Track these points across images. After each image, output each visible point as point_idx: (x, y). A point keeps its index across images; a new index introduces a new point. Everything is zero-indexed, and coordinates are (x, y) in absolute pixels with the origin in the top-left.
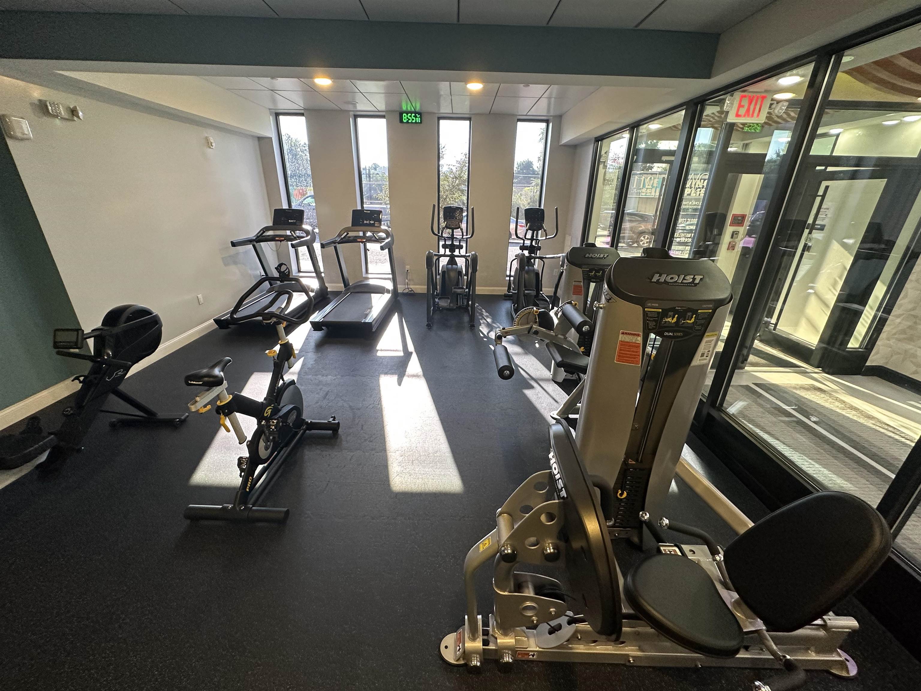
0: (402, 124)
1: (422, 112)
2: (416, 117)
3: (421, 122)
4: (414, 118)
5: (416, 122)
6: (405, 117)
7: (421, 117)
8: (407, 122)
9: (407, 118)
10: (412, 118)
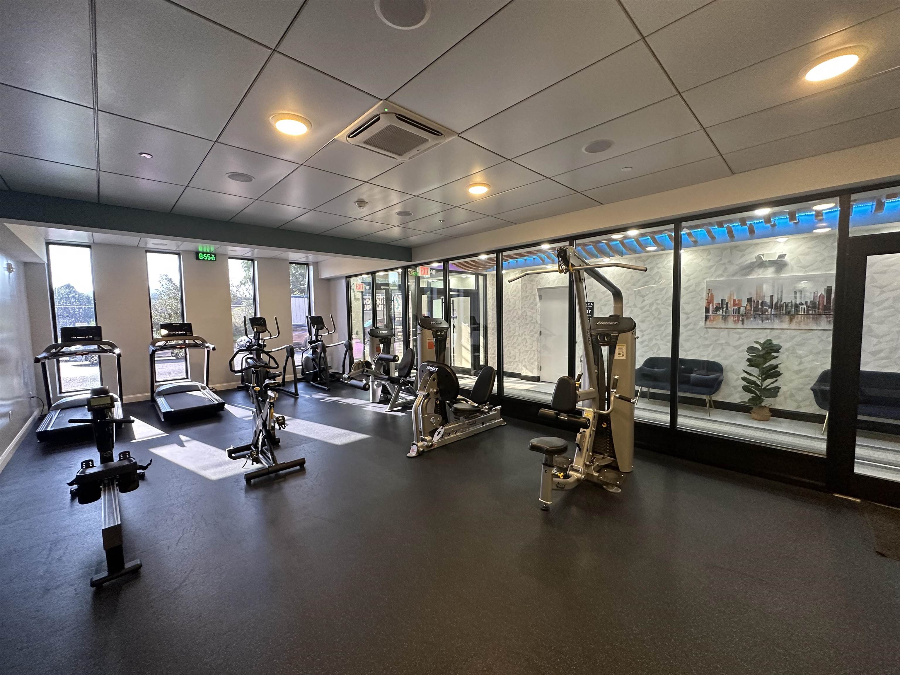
0: (198, 261)
1: (216, 253)
2: (211, 256)
3: (216, 260)
4: (210, 257)
5: (211, 260)
6: (201, 256)
7: (215, 256)
8: (203, 259)
9: (203, 256)
10: (207, 257)
